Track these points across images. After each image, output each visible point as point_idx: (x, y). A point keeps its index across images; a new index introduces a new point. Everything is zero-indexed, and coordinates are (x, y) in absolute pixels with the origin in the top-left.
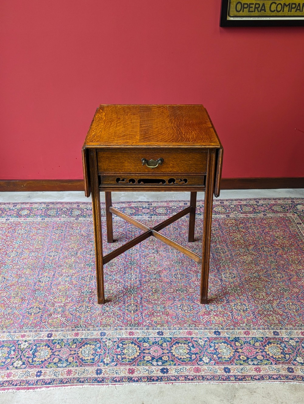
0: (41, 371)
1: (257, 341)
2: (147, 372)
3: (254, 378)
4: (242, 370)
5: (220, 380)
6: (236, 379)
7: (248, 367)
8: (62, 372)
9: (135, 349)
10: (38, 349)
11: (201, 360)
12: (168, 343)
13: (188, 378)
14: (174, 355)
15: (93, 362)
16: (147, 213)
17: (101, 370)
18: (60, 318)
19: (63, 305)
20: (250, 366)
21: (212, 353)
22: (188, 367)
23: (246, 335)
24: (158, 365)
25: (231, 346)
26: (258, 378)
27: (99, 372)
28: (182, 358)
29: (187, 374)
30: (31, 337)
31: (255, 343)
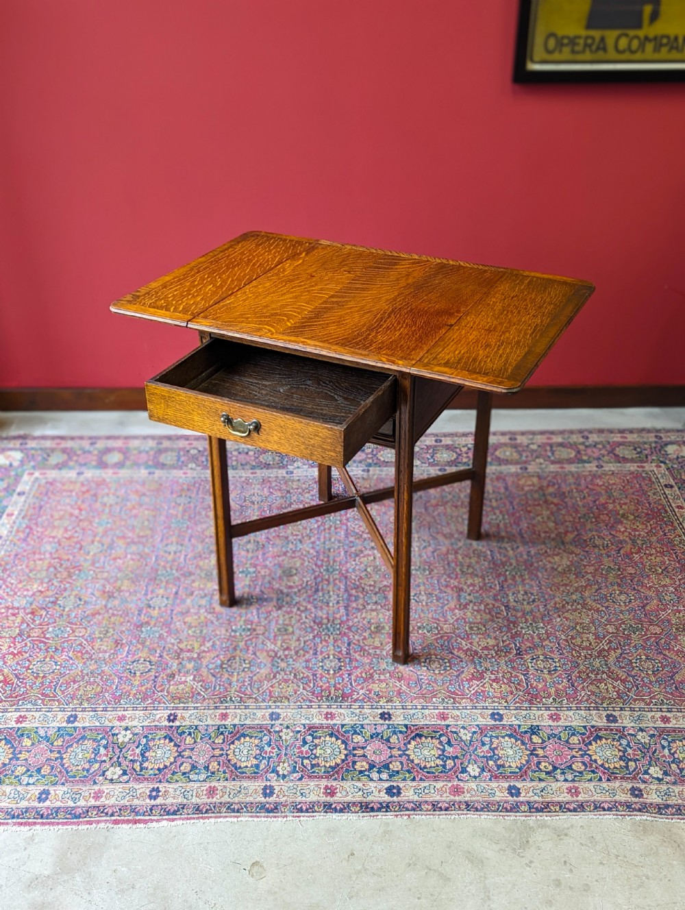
0: (158, 788)
1: (573, 734)
2: (361, 793)
3: (565, 808)
4: (542, 791)
5: (501, 811)
6: (530, 808)
7: (555, 785)
8: (196, 791)
9: (336, 746)
10: (151, 744)
11: (464, 771)
12: (400, 736)
13: (439, 806)
14: (412, 761)
15: (258, 773)
16: (360, 462)
17: (271, 788)
18: (192, 683)
19: (195, 656)
20: (559, 784)
21: (486, 757)
22: (439, 785)
23: (554, 720)
24: (381, 779)
25: (523, 743)
26: (574, 808)
27: (268, 791)
28: (428, 766)
29: (438, 798)
30: (137, 719)
31: (569, 738)
